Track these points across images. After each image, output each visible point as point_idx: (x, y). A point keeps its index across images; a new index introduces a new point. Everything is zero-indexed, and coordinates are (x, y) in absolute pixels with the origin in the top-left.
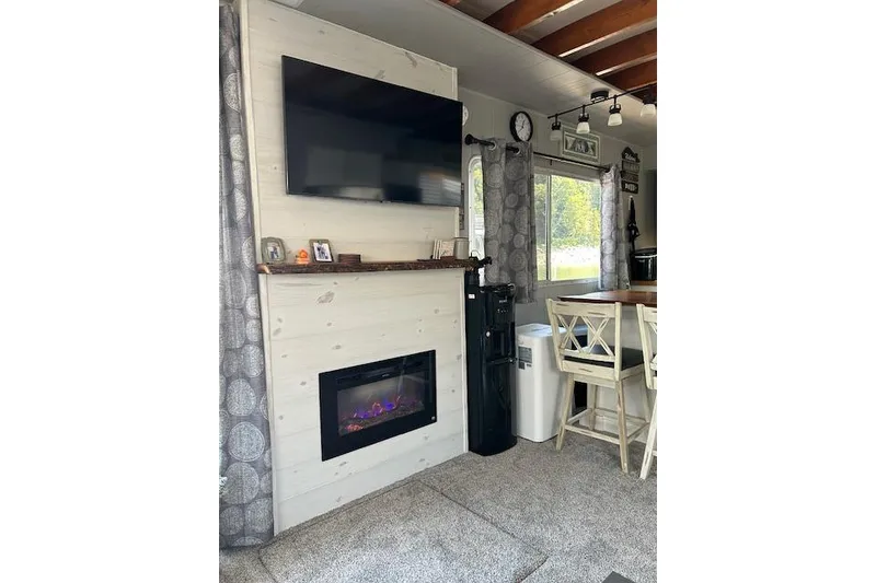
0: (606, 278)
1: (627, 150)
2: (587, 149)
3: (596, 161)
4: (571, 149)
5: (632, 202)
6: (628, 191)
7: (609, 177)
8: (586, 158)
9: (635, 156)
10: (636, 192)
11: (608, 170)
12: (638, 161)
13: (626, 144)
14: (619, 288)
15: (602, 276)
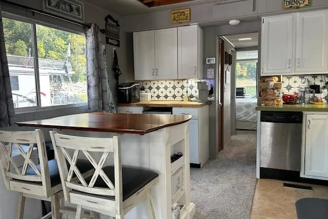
0: (92, 104)
1: (109, 17)
2: (71, 10)
3: (81, 20)
4: (55, 6)
5: (115, 51)
6: (111, 44)
7: (90, 32)
8: (72, 16)
9: (116, 22)
10: (118, 45)
11: (89, 27)
12: (118, 25)
13: (107, 13)
14: (103, 109)
15: (89, 101)
